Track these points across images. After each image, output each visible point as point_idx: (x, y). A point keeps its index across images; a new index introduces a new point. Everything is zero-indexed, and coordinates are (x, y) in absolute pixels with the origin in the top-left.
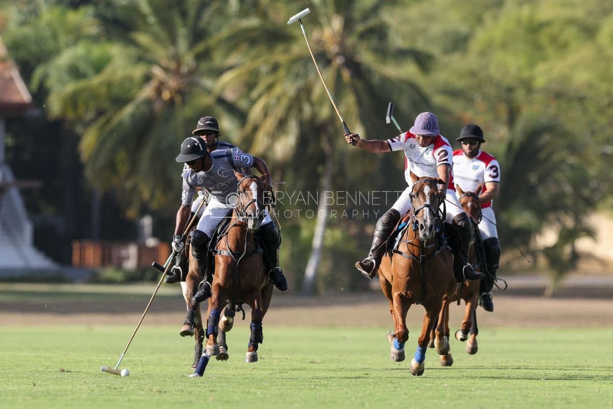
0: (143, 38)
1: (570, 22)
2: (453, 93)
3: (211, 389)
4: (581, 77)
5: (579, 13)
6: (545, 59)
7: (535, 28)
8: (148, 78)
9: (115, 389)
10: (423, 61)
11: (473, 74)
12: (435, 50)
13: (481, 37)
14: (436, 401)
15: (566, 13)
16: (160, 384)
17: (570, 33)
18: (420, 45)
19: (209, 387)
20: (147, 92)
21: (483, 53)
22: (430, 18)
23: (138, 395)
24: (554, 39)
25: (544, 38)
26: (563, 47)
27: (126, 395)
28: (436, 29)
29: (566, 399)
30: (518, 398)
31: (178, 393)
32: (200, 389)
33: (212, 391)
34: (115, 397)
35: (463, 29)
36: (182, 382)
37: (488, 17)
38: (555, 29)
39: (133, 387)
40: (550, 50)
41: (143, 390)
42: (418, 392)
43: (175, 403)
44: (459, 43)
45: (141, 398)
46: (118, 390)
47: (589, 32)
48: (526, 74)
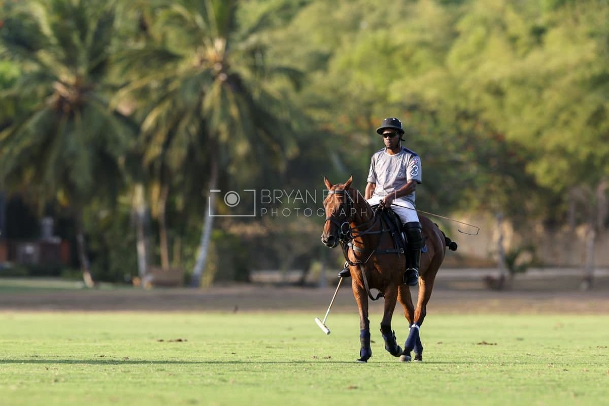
1: (423, 44)
4: (431, 94)
6: (399, 77)
7: (388, 51)
8: (49, 93)
11: (334, 90)
15: (416, 37)
17: (422, 55)
21: (343, 73)
22: (296, 39)
24: (406, 59)
25: (397, 59)
26: (414, 68)
28: (300, 51)
35: (325, 48)
38: (407, 50)
40: (402, 69)
44: (322, 61)
48: (381, 90)
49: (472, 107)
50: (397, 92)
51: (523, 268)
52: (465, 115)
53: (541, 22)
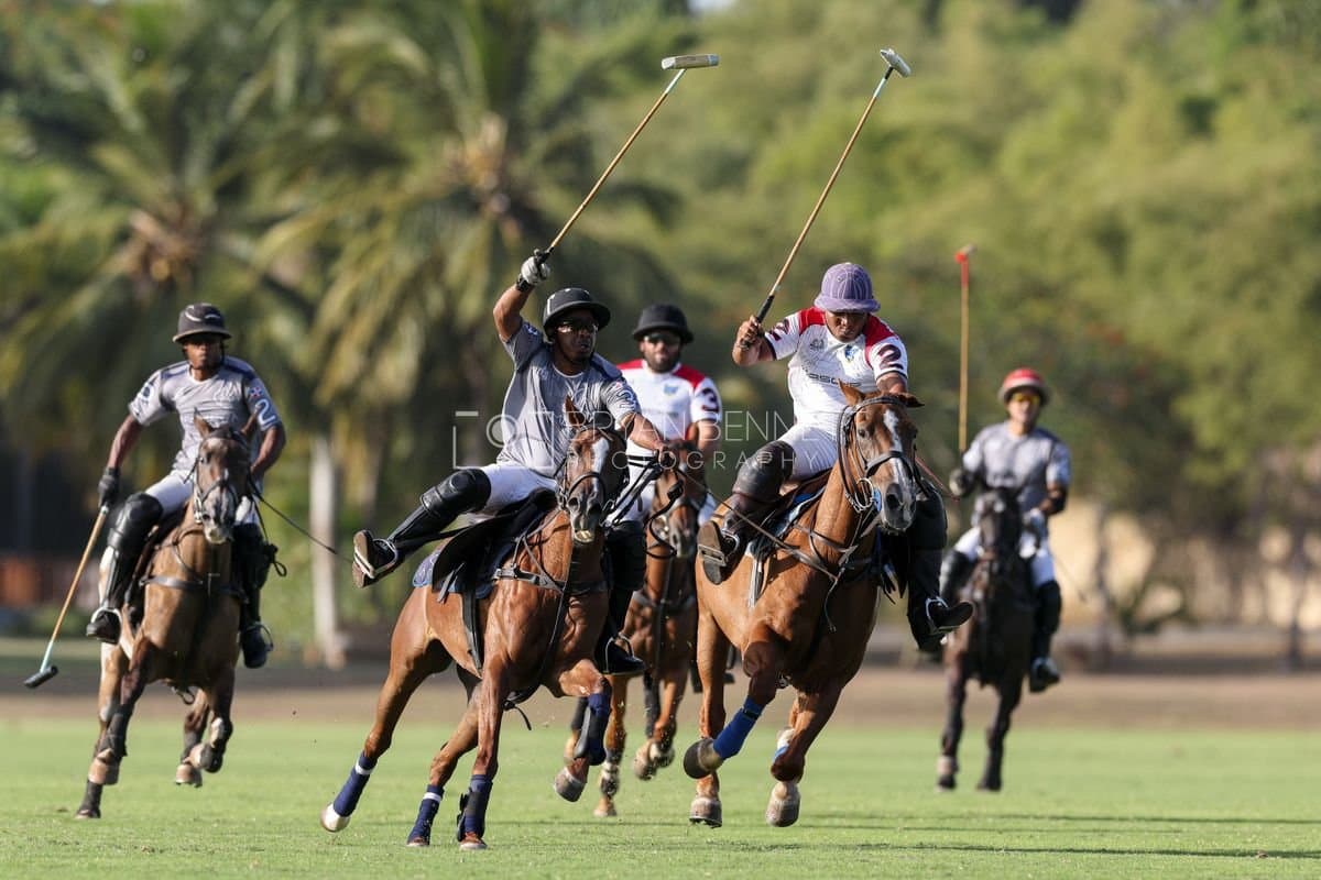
0: (114, 158)
1: (946, 131)
2: (718, 268)
3: (252, 845)
5: (963, 114)
6: (895, 201)
7: (877, 143)
8: (124, 236)
9: (65, 844)
10: (660, 204)
11: (757, 232)
12: (683, 184)
13: (771, 161)
14: (691, 870)
15: (937, 112)
16: (153, 835)
17: (943, 155)
18: (655, 174)
19: (249, 841)
20: (124, 262)
21: (779, 190)
22: (675, 122)
23: (109, 857)
24: (914, 166)
25: (894, 161)
26: (930, 181)
27: (86, 856)
28: (685, 144)
29: (944, 868)
30: (851, 865)
31: (188, 853)
32: (229, 845)
33: (254, 849)
34: (67, 861)
35: (738, 143)
36: (196, 831)
37: (785, 120)
38: (915, 146)
39: (99, 841)
40: (907, 187)
41: (120, 848)
42: (655, 852)
43: (182, 873)
44: (729, 171)
45: (114, 862)
46: (69, 846)
47: (982, 151)
48: (860, 232)
49: (1052, 271)
50: (894, 235)
51: (1153, 627)
53: (1206, 84)
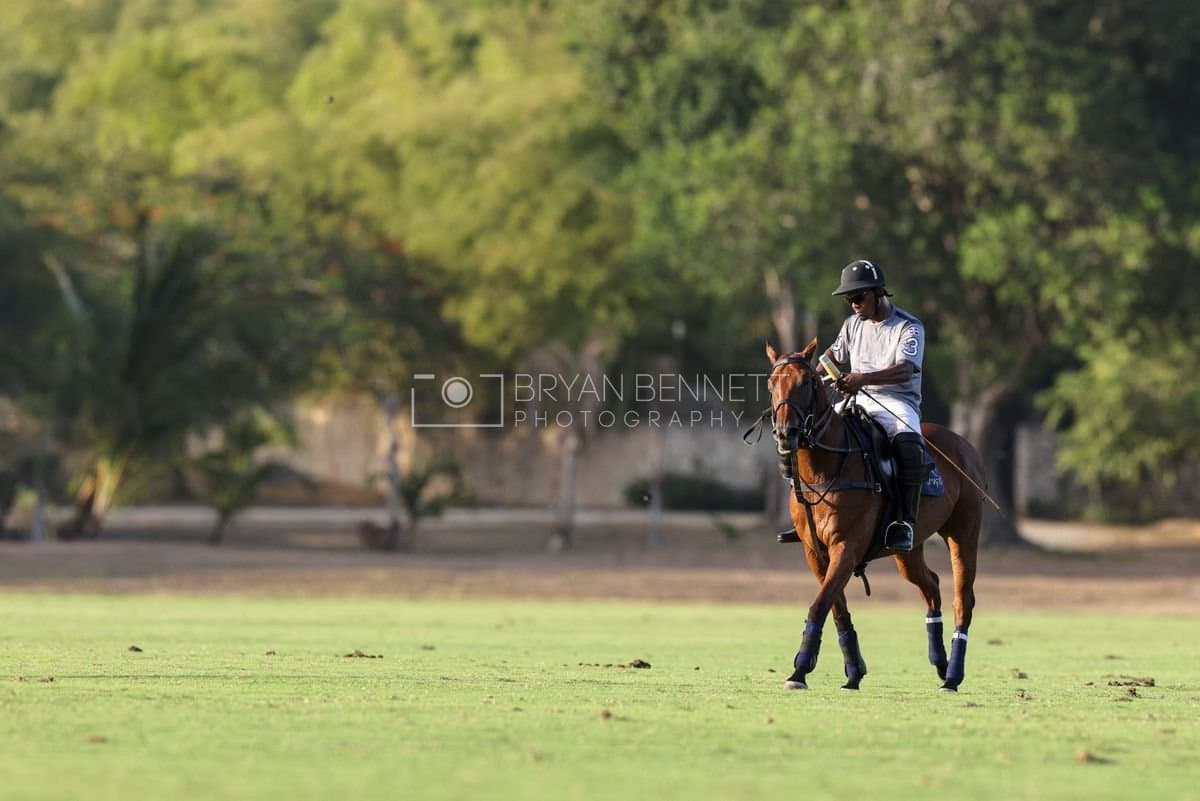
1: (242, 60)
4: (256, 160)
6: (194, 125)
7: (174, 72)
11: (64, 149)
13: (76, 84)
15: (230, 44)
17: (240, 80)
21: (81, 114)
24: (209, 90)
25: (190, 88)
26: (223, 107)
35: (47, 66)
37: (87, 47)
38: (210, 73)
40: (200, 110)
44: (39, 91)
48: (158, 149)
49: (338, 187)
50: (189, 155)
52: (323, 204)
53: (473, 24)
